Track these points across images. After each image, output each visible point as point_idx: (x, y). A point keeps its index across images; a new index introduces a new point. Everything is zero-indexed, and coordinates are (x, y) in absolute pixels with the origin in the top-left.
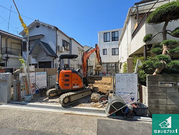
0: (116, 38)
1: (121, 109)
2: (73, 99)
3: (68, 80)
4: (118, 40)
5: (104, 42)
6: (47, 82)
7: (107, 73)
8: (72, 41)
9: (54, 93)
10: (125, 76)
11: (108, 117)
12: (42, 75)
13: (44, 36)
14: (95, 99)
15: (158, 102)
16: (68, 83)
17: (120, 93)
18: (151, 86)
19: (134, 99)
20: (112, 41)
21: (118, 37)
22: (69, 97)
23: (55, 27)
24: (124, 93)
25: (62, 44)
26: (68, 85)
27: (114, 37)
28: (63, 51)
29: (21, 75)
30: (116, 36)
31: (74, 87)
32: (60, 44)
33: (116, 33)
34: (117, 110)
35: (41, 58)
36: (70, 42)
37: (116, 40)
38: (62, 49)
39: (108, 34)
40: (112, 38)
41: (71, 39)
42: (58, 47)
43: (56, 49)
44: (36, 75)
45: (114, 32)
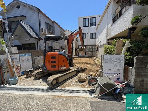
0: (94, 24)
1: (112, 90)
3: (55, 62)
4: (95, 26)
5: (83, 27)
6: (33, 64)
8: (55, 24)
9: (40, 74)
10: (112, 58)
12: (26, 57)
13: (26, 17)
14: (82, 79)
15: (143, 81)
17: (107, 73)
18: (139, 67)
20: (90, 26)
21: (95, 23)
22: (57, 79)
23: (37, 8)
24: (111, 73)
25: (45, 27)
27: (92, 23)
28: (47, 34)
30: (94, 22)
31: (61, 68)
32: (43, 26)
33: (94, 19)
34: (107, 91)
35: (25, 40)
36: (53, 25)
37: (93, 25)
38: (45, 32)
40: (90, 23)
41: (53, 22)
42: (41, 30)
43: (40, 31)
44: (20, 57)
45: (92, 18)
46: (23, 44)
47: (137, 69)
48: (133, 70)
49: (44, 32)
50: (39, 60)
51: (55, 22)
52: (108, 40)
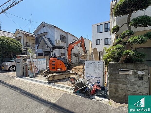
0: (108, 29)
2: (56, 78)
3: (54, 65)
4: (109, 31)
5: (97, 33)
8: (68, 34)
11: (73, 93)
12: (42, 61)
13: (47, 33)
15: (117, 87)
16: (54, 67)
17: (89, 76)
19: (99, 82)
20: (105, 32)
23: (54, 26)
24: (92, 77)
25: (60, 38)
26: (54, 68)
29: (28, 60)
30: (109, 27)
31: (58, 70)
32: (58, 38)
33: (109, 24)
34: (79, 88)
35: (45, 49)
39: (101, 26)
40: (105, 29)
41: (67, 33)
42: (56, 40)
43: (55, 42)
44: (38, 61)
46: (44, 52)
47: (110, 74)
49: (58, 42)
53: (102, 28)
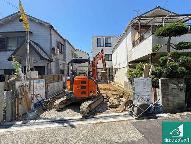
0: (109, 44)
1: (147, 110)
3: (85, 87)
4: (111, 47)
5: (98, 47)
7: (101, 79)
8: (67, 43)
9: (63, 104)
10: (142, 80)
11: (136, 119)
12: (40, 83)
13: (32, 33)
15: (168, 100)
18: (163, 87)
19: (149, 100)
20: (105, 47)
21: (111, 43)
22: (90, 106)
24: (142, 96)
25: (56, 46)
26: (85, 93)
27: (107, 43)
28: (59, 54)
30: (109, 42)
31: (91, 94)
32: (54, 45)
33: (109, 39)
36: (64, 44)
37: (109, 46)
38: (57, 52)
39: (102, 40)
40: (105, 43)
41: (65, 41)
42: (52, 49)
43: (51, 51)
44: (34, 84)
45: (107, 39)
47: (163, 89)
48: (159, 91)
49: (55, 52)
50: (52, 88)
51: (67, 40)
52: (129, 63)
53: (103, 42)
